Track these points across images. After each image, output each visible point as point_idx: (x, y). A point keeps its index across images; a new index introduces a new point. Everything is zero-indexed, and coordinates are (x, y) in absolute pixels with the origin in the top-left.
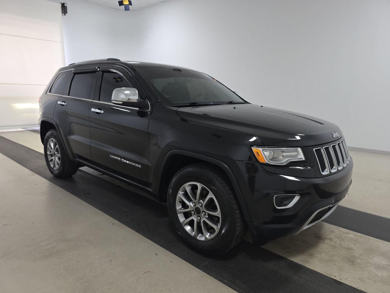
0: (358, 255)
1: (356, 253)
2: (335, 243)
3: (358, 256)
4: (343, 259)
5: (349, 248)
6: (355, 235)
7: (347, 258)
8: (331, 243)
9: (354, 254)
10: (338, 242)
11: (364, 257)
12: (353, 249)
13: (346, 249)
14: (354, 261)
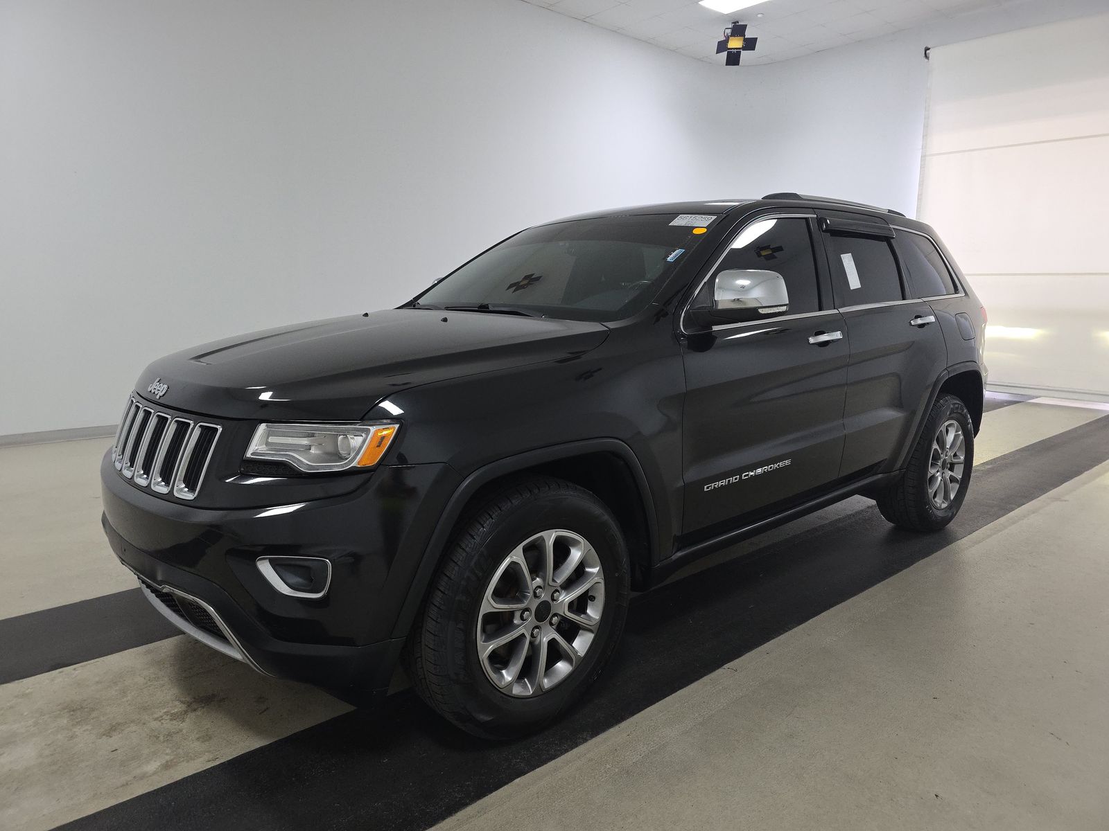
0: (78, 730)
1: (88, 732)
2: (156, 716)
3: (75, 730)
4: (97, 701)
5: (115, 730)
6: (143, 776)
7: (93, 710)
8: (165, 710)
9: (89, 727)
10: (155, 724)
11: (59, 736)
12: (104, 735)
13: (119, 724)
14: (72, 713)
